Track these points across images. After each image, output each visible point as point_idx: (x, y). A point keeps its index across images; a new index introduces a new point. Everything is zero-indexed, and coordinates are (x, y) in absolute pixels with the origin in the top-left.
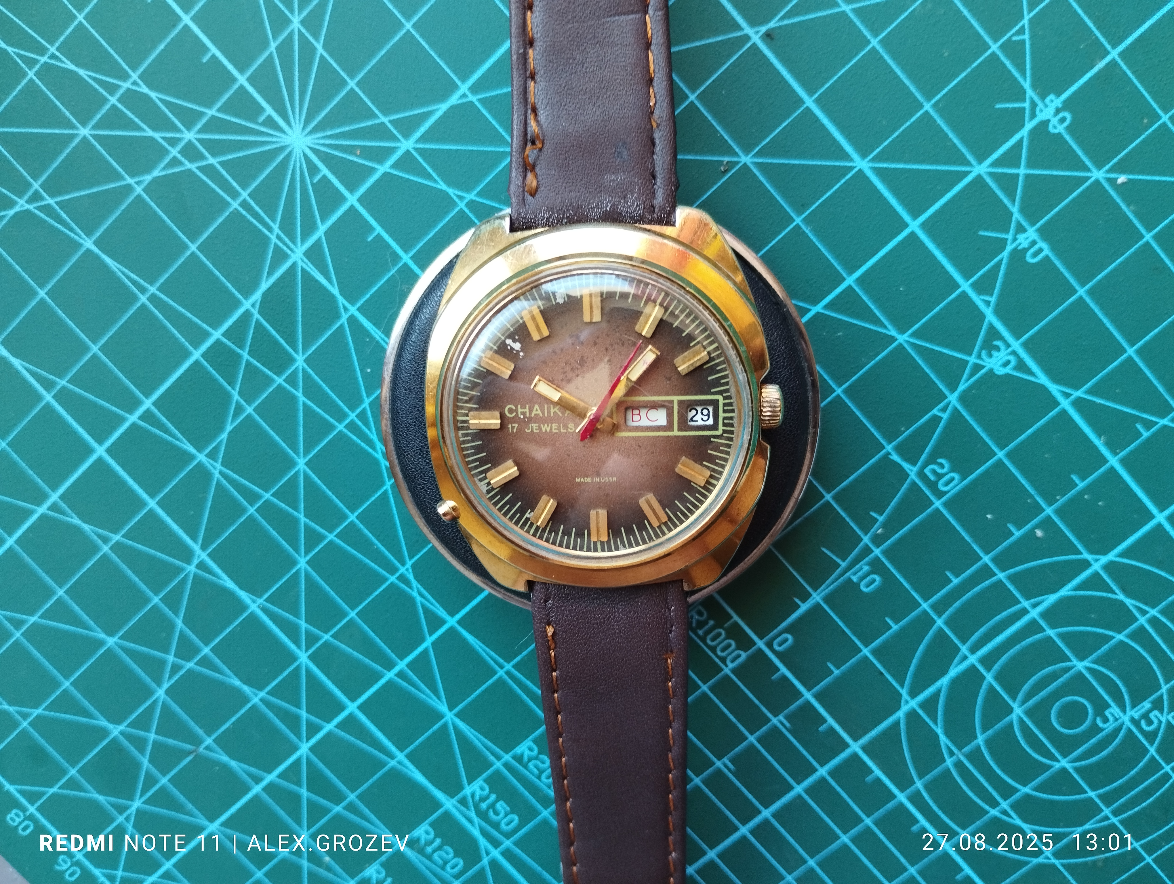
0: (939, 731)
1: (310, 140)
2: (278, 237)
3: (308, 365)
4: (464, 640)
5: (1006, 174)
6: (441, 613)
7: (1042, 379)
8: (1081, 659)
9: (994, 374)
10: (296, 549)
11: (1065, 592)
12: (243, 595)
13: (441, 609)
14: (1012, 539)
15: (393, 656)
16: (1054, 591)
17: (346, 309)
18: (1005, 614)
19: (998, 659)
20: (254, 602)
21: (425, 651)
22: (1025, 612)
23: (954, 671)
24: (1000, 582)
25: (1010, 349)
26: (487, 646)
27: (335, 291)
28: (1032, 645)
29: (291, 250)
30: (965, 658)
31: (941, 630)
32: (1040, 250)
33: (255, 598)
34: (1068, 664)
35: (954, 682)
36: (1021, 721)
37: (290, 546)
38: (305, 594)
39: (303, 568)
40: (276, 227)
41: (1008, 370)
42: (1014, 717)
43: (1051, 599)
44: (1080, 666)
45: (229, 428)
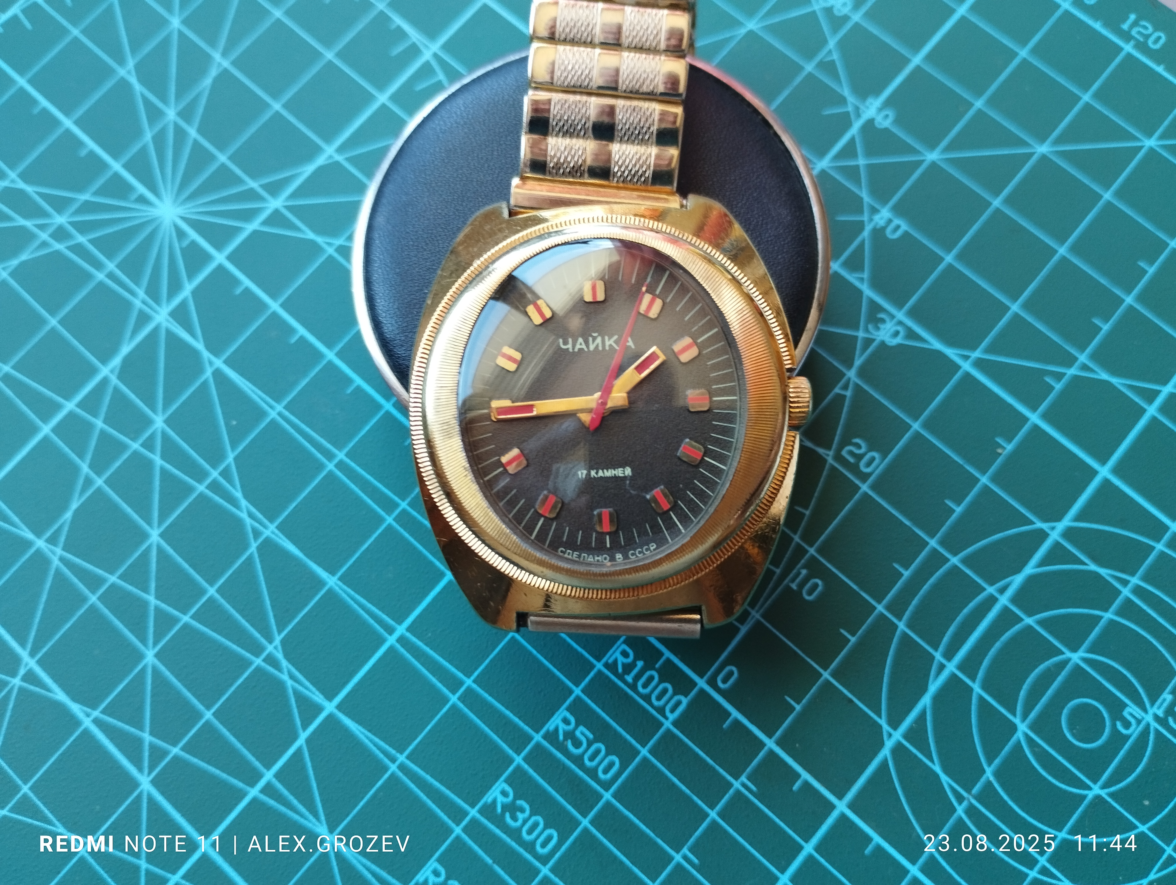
0: (937, 768)
1: (181, 210)
2: (144, 302)
3: (169, 426)
4: (346, 730)
5: (847, 167)
6: (318, 698)
7: (937, 345)
8: (1074, 650)
9: (886, 345)
10: (144, 641)
11: (1029, 570)
12: (76, 708)
13: (317, 693)
14: (954, 516)
15: (257, 764)
16: (1018, 570)
17: (211, 363)
18: (972, 605)
19: (981, 663)
20: (88, 715)
21: (299, 752)
22: (992, 600)
23: (934, 687)
24: (955, 567)
25: (895, 320)
26: (374, 734)
27: (199, 346)
28: (1013, 639)
29: (156, 312)
30: (942, 667)
31: (905, 635)
32: (898, 227)
33: (89, 710)
34: (1061, 657)
35: (937, 699)
36: (1030, 741)
37: (137, 637)
38: (152, 696)
39: (150, 663)
40: (141, 293)
41: (898, 340)
42: (1019, 735)
43: (1018, 580)
44: (1076, 657)
45: (74, 505)
